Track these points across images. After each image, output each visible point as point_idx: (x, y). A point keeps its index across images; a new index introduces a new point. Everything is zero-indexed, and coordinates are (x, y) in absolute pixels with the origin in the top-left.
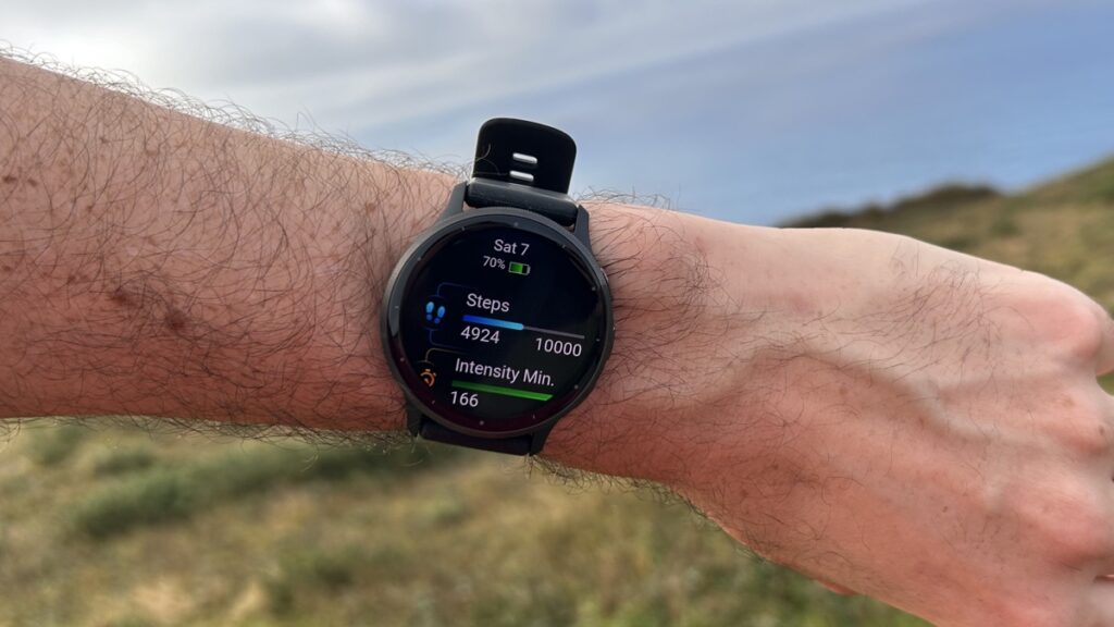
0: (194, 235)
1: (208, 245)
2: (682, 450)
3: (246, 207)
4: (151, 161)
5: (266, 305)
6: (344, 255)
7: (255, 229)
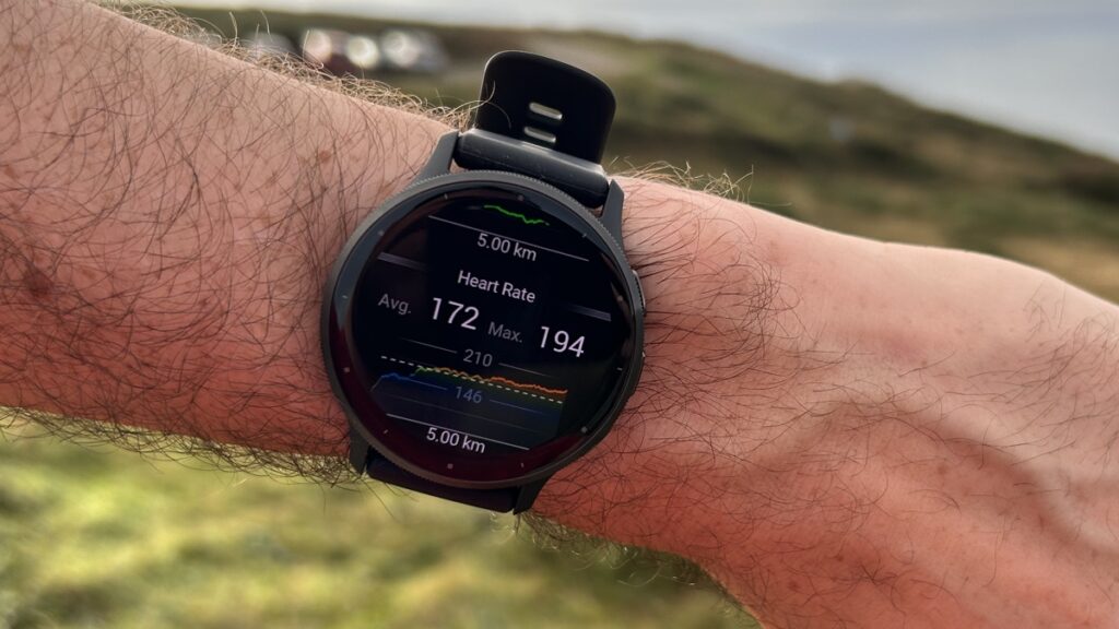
0: (71, 167)
2: (719, 524)
3: (145, 139)
4: (18, 59)
5: (162, 276)
6: (278, 219)
7: (156, 169)
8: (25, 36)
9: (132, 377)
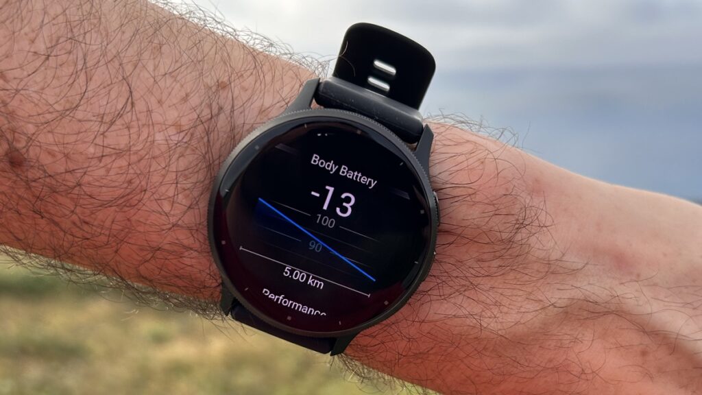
0: (45, 78)
2: (478, 376)
5: (103, 160)
6: (187, 127)
7: (106, 85)
9: (75, 230)
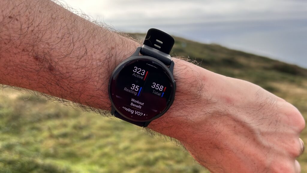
1: (64, 49)
3: (77, 40)
4: (52, 21)
5: (78, 70)
6: (103, 60)
8: (54, 16)
